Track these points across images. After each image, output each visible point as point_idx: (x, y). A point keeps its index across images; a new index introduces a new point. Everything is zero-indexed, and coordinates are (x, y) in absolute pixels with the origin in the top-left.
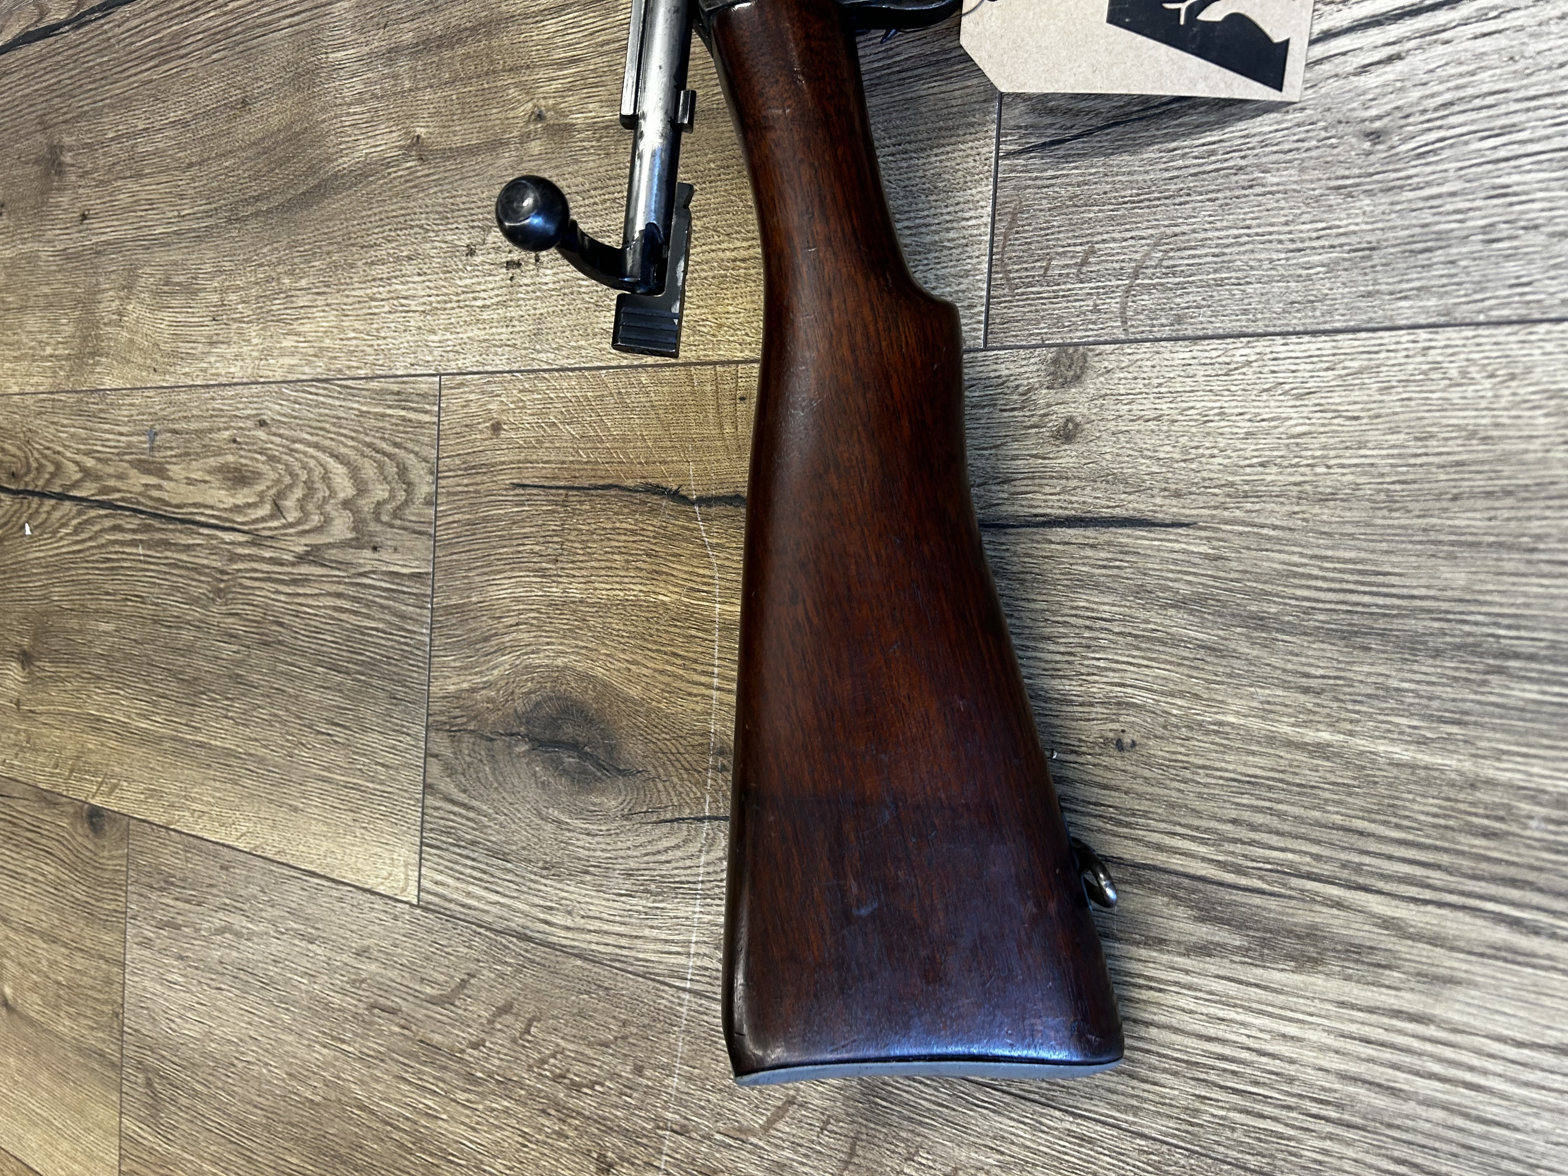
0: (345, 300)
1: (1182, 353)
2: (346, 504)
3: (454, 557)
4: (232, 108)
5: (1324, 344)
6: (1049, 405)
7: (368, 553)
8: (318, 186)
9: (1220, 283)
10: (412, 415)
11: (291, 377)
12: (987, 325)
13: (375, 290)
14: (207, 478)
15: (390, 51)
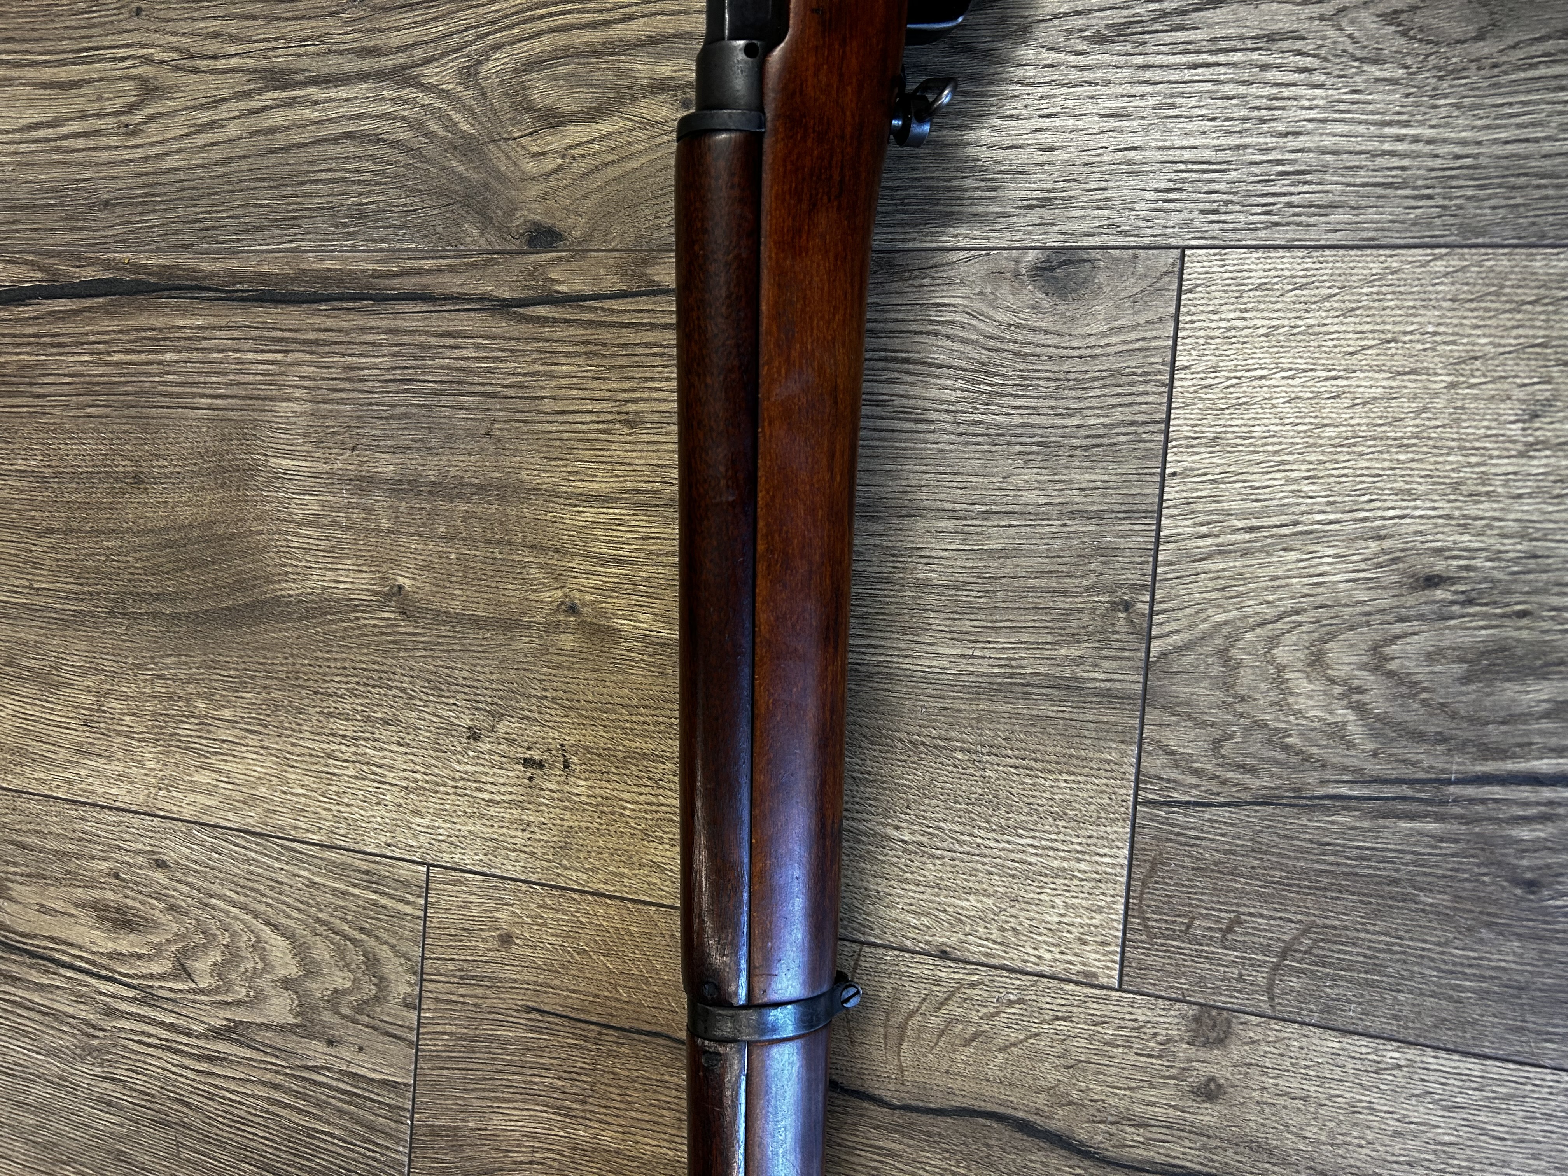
0: (290, 748)
1: (1332, 1042)
2: (287, 983)
3: (445, 1072)
4: (117, 480)
5: (1473, 1066)
6: (1189, 1060)
7: (322, 1047)
8: (252, 606)
9: (1370, 984)
10: (384, 901)
11: (205, 819)
12: (1122, 966)
13: (335, 747)
14: (74, 912)
15: (360, 479)
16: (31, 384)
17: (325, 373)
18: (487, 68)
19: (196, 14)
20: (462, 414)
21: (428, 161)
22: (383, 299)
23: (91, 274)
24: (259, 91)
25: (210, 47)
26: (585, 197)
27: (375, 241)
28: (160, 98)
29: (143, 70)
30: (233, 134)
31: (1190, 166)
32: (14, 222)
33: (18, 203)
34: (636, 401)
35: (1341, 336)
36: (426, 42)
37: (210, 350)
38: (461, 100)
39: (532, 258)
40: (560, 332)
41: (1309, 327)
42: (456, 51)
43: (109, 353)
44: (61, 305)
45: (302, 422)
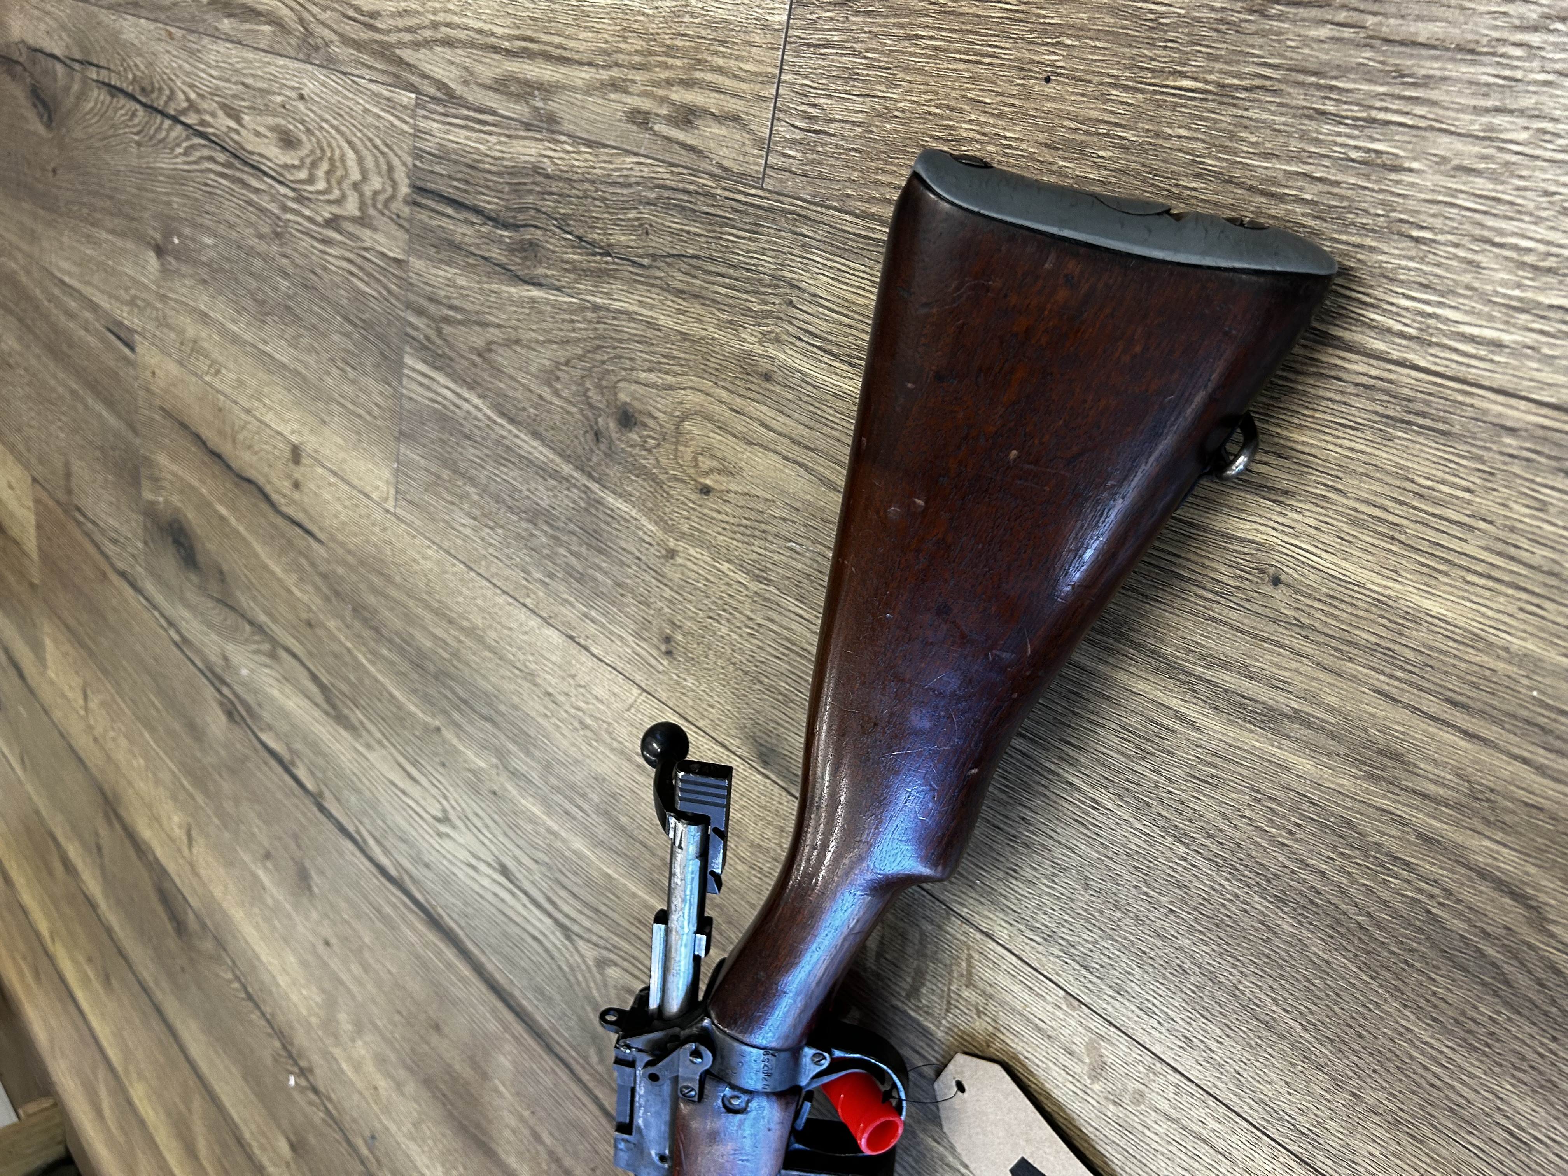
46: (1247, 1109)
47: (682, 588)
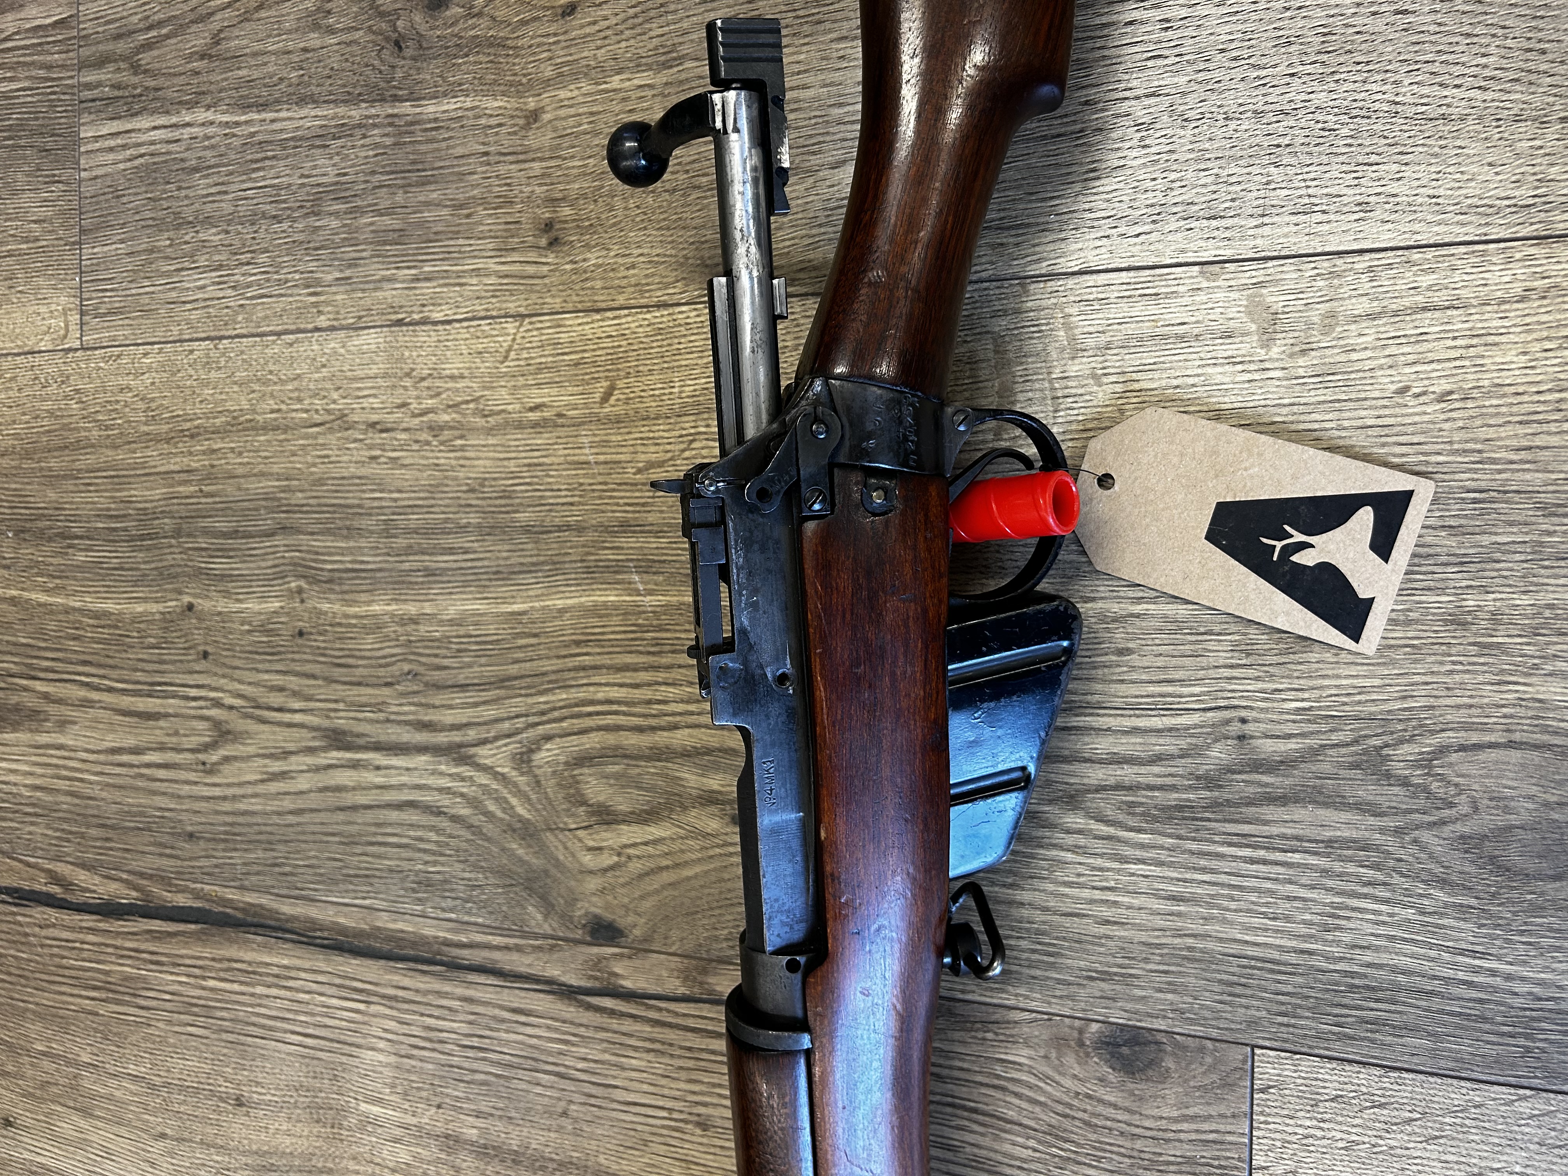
15: (447, 1136)
16: (135, 995)
17: (405, 1029)
18: (542, 756)
19: (260, 666)
20: (539, 1090)
21: (488, 839)
22: (455, 966)
23: (182, 900)
24: (325, 749)
25: (276, 699)
26: (642, 897)
27: (444, 910)
28: (234, 741)
29: (214, 712)
30: (305, 787)
31: (1253, 963)
32: (107, 839)
33: (109, 822)
34: (705, 1105)
35: (1425, 1162)
36: (479, 724)
37: (297, 990)
38: (515, 785)
39: (595, 950)
40: (628, 1026)
41: (1391, 1148)
42: (509, 736)
43: (204, 978)
44: (156, 925)
45: (387, 1072)
46: (1457, 229)
47: (558, 147)
